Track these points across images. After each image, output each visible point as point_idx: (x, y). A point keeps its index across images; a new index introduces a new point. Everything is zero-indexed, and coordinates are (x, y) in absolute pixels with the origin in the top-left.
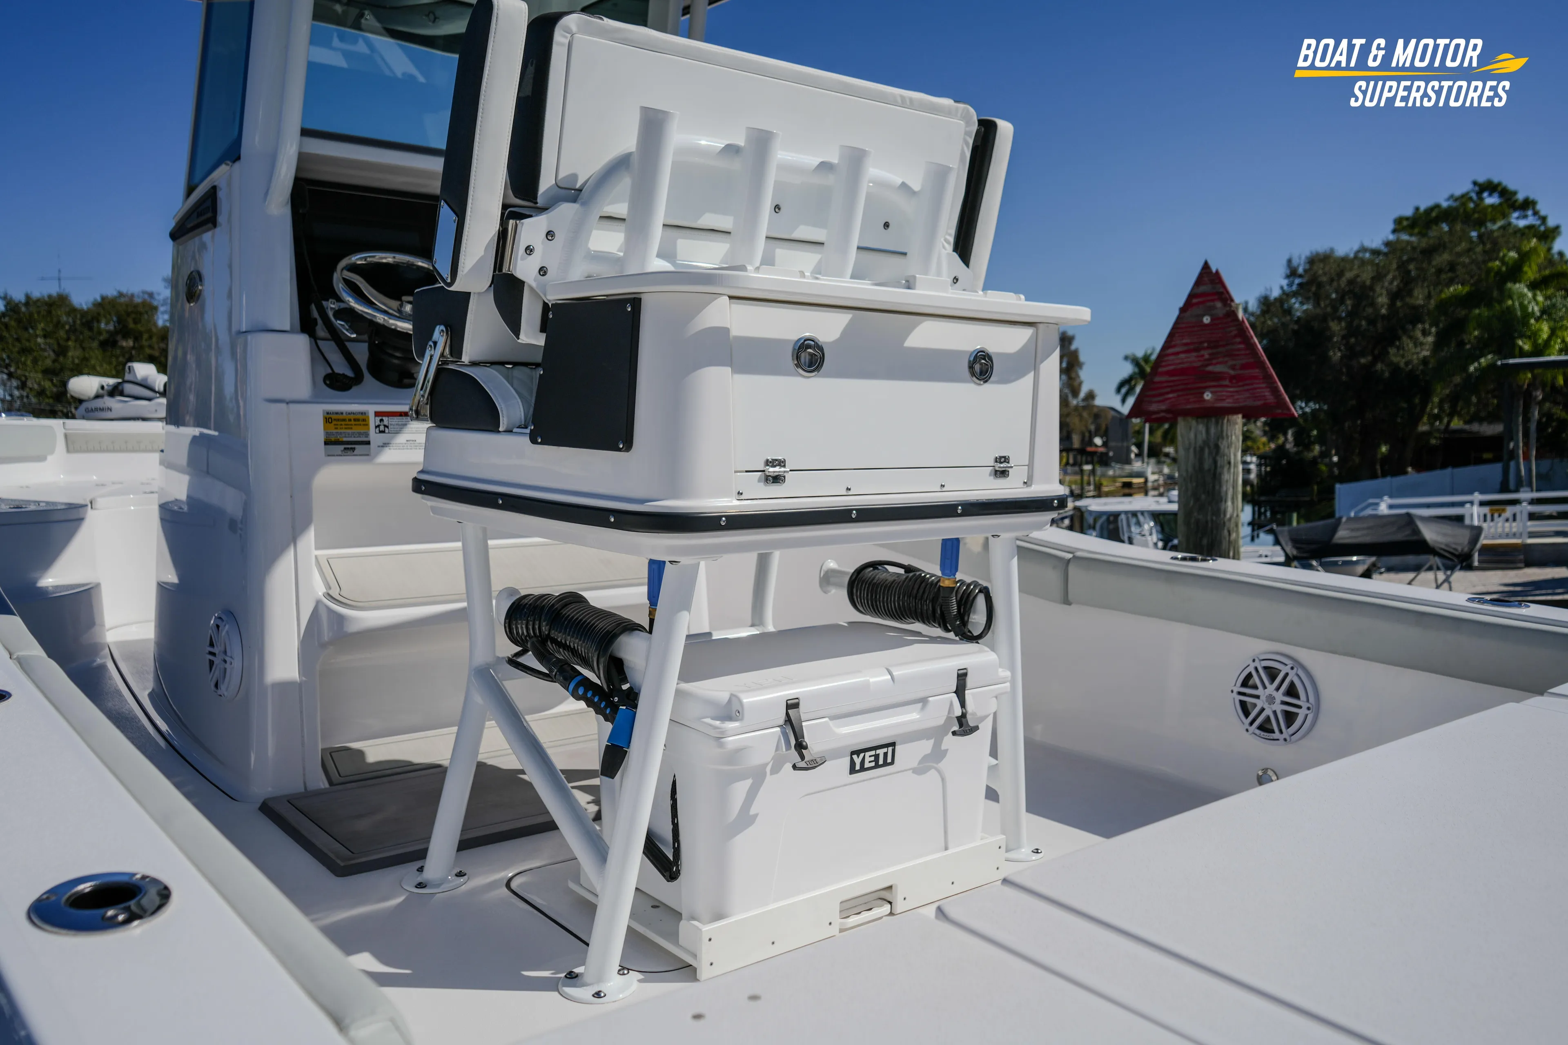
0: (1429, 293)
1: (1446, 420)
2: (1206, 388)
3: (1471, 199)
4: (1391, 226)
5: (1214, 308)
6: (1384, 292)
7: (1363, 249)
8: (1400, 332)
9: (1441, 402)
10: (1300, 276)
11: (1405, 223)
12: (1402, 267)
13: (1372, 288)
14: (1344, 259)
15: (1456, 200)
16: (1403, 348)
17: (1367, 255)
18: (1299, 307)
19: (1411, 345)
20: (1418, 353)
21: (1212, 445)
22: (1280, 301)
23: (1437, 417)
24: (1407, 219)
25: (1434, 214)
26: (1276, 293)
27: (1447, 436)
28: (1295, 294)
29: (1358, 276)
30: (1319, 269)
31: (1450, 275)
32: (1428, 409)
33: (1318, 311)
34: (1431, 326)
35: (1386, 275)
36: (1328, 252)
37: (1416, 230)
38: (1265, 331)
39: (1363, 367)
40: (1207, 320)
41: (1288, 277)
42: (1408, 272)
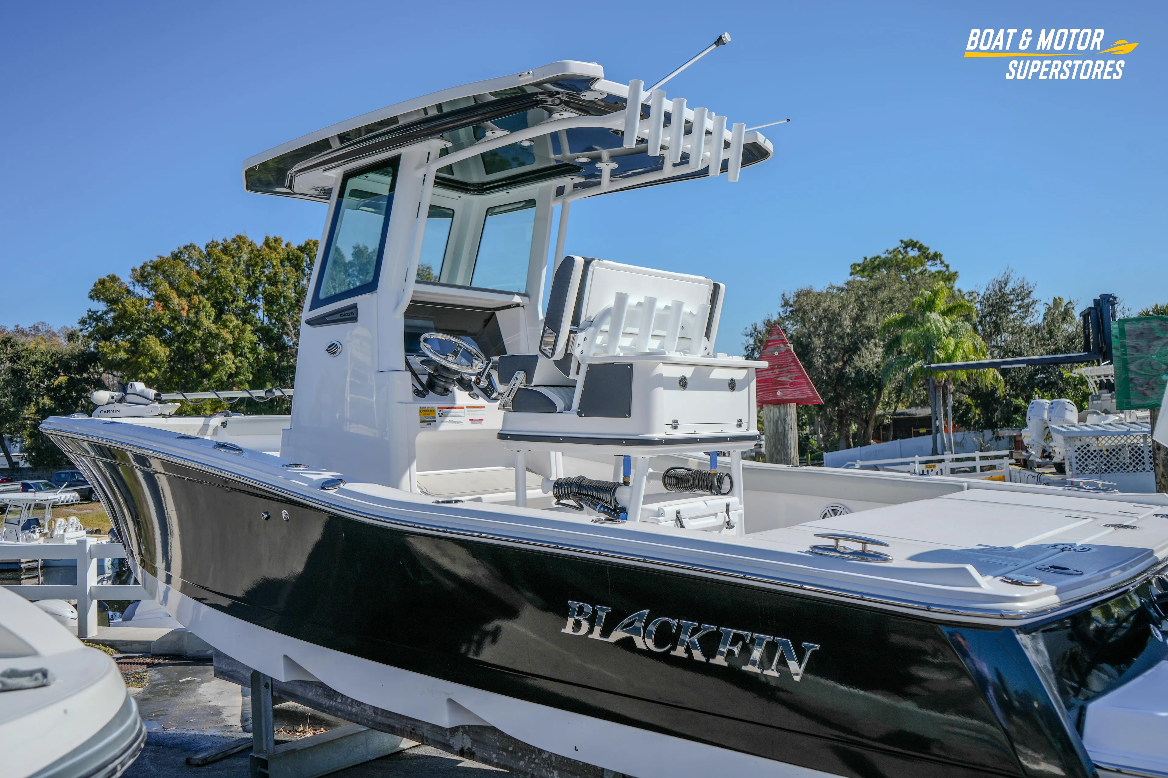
0: (877, 318)
1: (893, 407)
2: (777, 389)
3: (900, 251)
4: (849, 271)
5: (780, 347)
6: (848, 317)
7: (832, 287)
8: (860, 345)
9: (890, 393)
10: (791, 306)
11: (858, 269)
12: (858, 299)
13: (839, 315)
14: (819, 295)
15: (890, 253)
16: (863, 357)
17: (835, 291)
18: (793, 328)
19: (868, 354)
20: (872, 360)
21: (782, 419)
22: (778, 323)
23: (888, 404)
24: (859, 265)
25: (876, 263)
26: (775, 318)
27: (895, 417)
28: (788, 318)
29: (830, 306)
30: (804, 300)
31: (890, 305)
32: (882, 399)
33: (805, 330)
34: (880, 340)
35: (848, 306)
36: (809, 289)
37: (866, 274)
39: (837, 369)
40: (776, 354)
41: (783, 306)
42: (862, 303)
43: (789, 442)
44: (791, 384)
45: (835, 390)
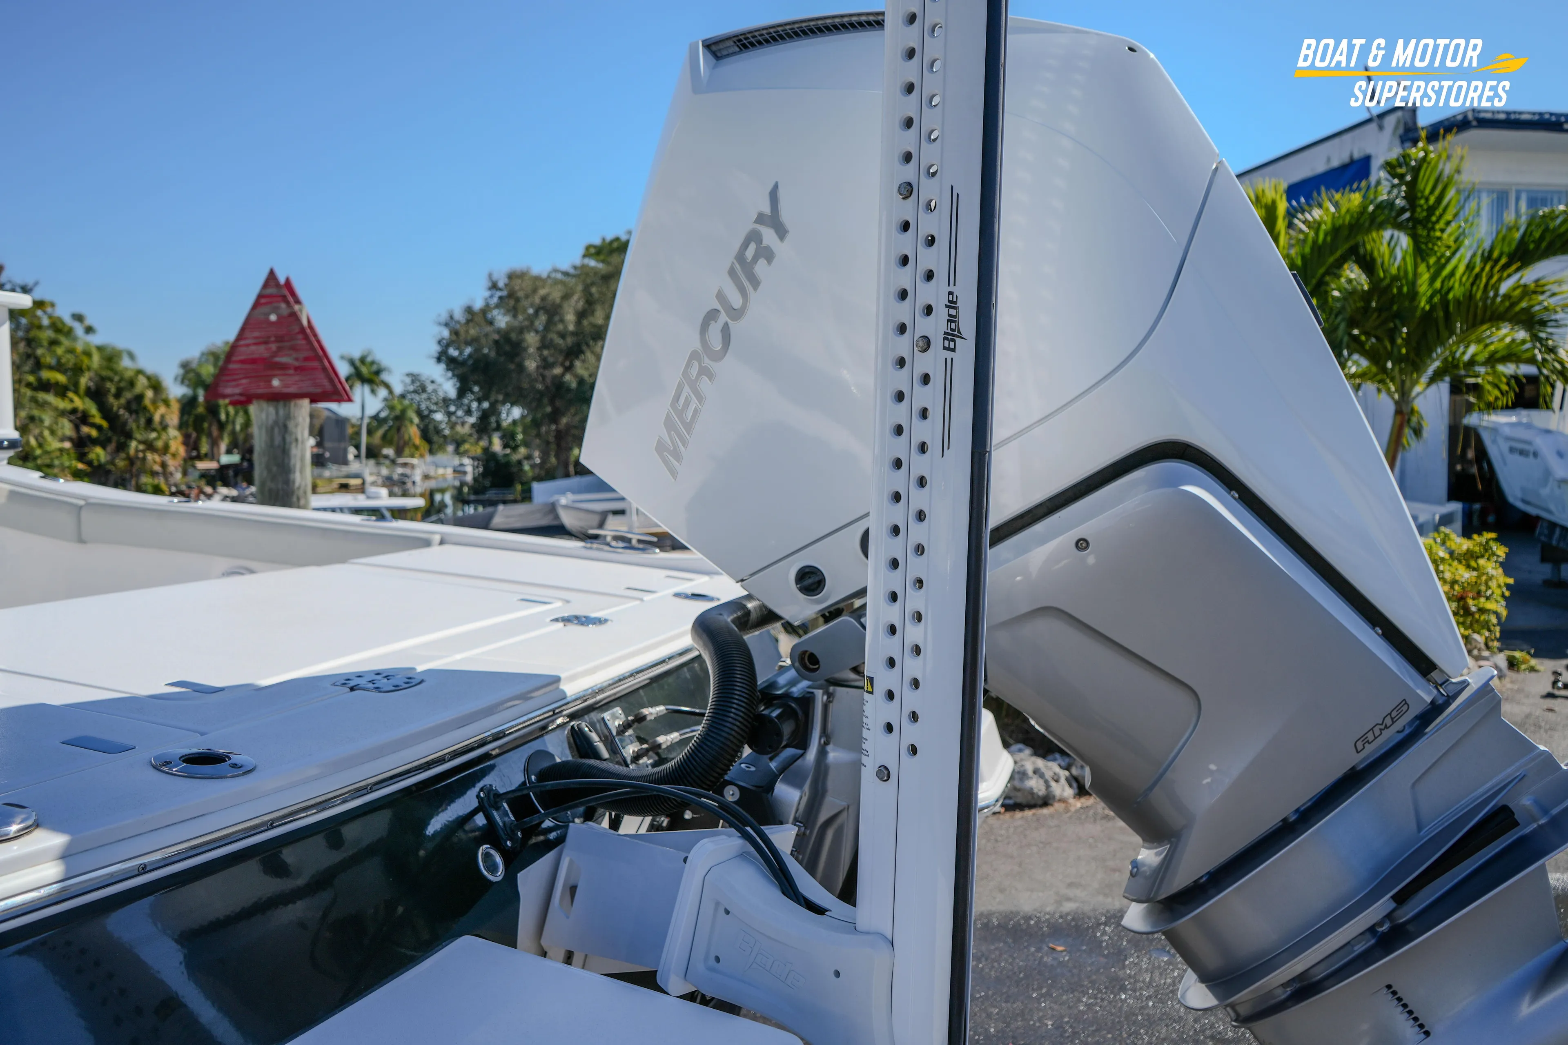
2: (274, 376)
4: (581, 251)
6: (572, 311)
7: (556, 271)
8: (584, 348)
10: (500, 290)
11: (593, 250)
12: (586, 290)
13: (560, 306)
14: (537, 278)
16: (587, 362)
17: (558, 276)
18: (502, 320)
19: (594, 359)
21: (281, 425)
22: (485, 311)
24: (595, 247)
26: (478, 305)
28: (497, 306)
29: (549, 293)
30: (517, 284)
33: (517, 323)
35: (573, 295)
36: (525, 270)
37: (602, 257)
38: (469, 338)
39: (555, 377)
40: (273, 318)
41: (490, 289)
42: (591, 294)
43: (292, 462)
44: (296, 369)
45: (552, 402)
